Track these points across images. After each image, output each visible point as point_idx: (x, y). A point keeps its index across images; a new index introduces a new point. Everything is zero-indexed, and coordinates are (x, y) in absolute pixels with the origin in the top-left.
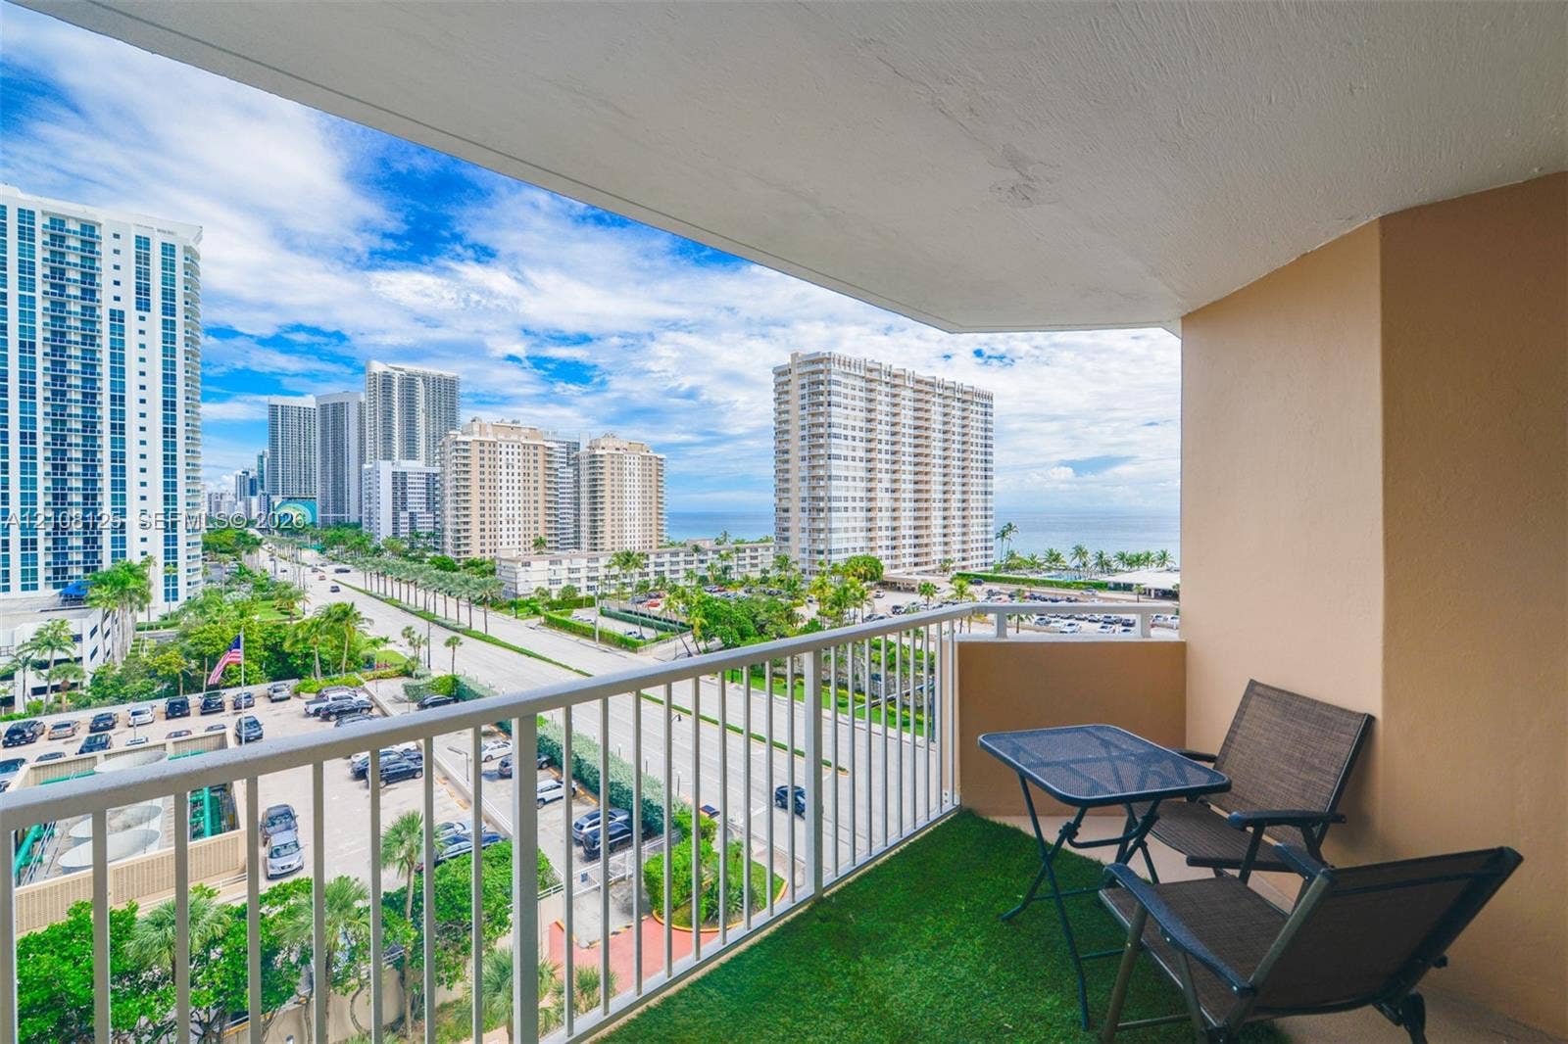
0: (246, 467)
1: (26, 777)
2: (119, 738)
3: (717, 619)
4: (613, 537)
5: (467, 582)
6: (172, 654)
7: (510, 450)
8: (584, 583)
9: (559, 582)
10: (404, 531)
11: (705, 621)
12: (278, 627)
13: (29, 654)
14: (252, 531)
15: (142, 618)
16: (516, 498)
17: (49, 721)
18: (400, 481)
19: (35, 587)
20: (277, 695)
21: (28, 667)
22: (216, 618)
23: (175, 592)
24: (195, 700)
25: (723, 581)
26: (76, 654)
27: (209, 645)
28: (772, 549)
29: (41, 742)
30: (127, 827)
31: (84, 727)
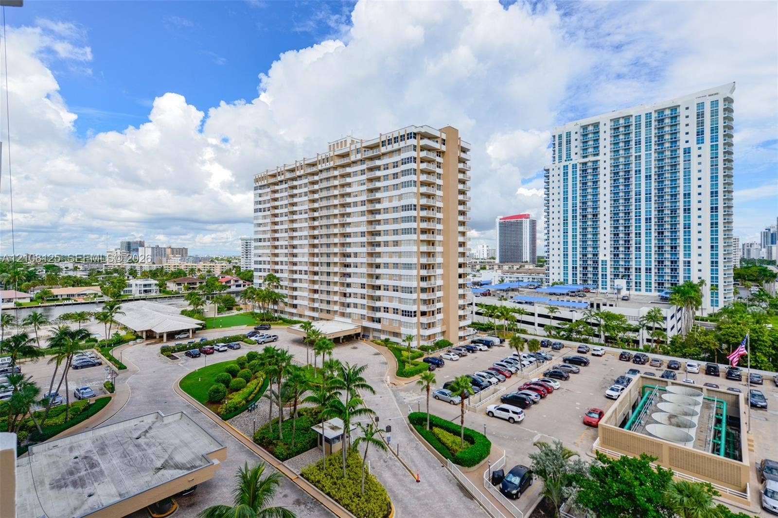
0: (768, 226)
1: (639, 380)
2: (681, 377)
6: (710, 337)
13: (645, 322)
14: (772, 268)
15: (698, 314)
17: (651, 356)
19: (650, 291)
21: (645, 328)
22: (739, 321)
23: (717, 301)
24: (723, 368)
26: (664, 326)
27: (733, 337)
29: (647, 365)
30: (679, 426)
31: (665, 365)
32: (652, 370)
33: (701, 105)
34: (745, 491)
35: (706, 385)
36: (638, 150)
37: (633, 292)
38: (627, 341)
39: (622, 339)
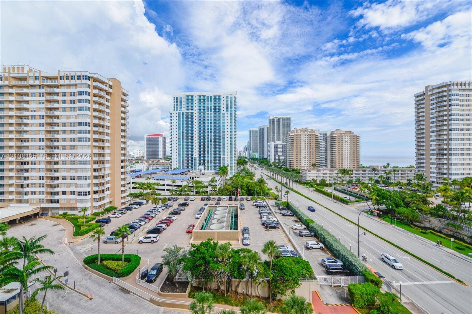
0: (245, 145)
1: (208, 208)
2: (222, 203)
3: (384, 198)
4: (339, 164)
5: (292, 175)
6: (230, 186)
7: (305, 137)
8: (328, 179)
9: (320, 177)
10: (277, 160)
11: (377, 198)
12: (249, 183)
13: (210, 183)
14: (246, 159)
15: (227, 178)
16: (307, 151)
17: (212, 197)
18: (276, 147)
19: (212, 170)
20: (248, 199)
21: (210, 185)
22: (238, 179)
23: (232, 172)
24: (233, 197)
25: (387, 182)
26: (216, 184)
27: (236, 185)
28: (413, 171)
29: (211, 201)
30: (221, 223)
31: (217, 199)
32: (212, 202)
33: (227, 97)
34: (239, 241)
35: (229, 205)
36: (208, 111)
37: (206, 171)
38: (203, 192)
39: (202, 192)
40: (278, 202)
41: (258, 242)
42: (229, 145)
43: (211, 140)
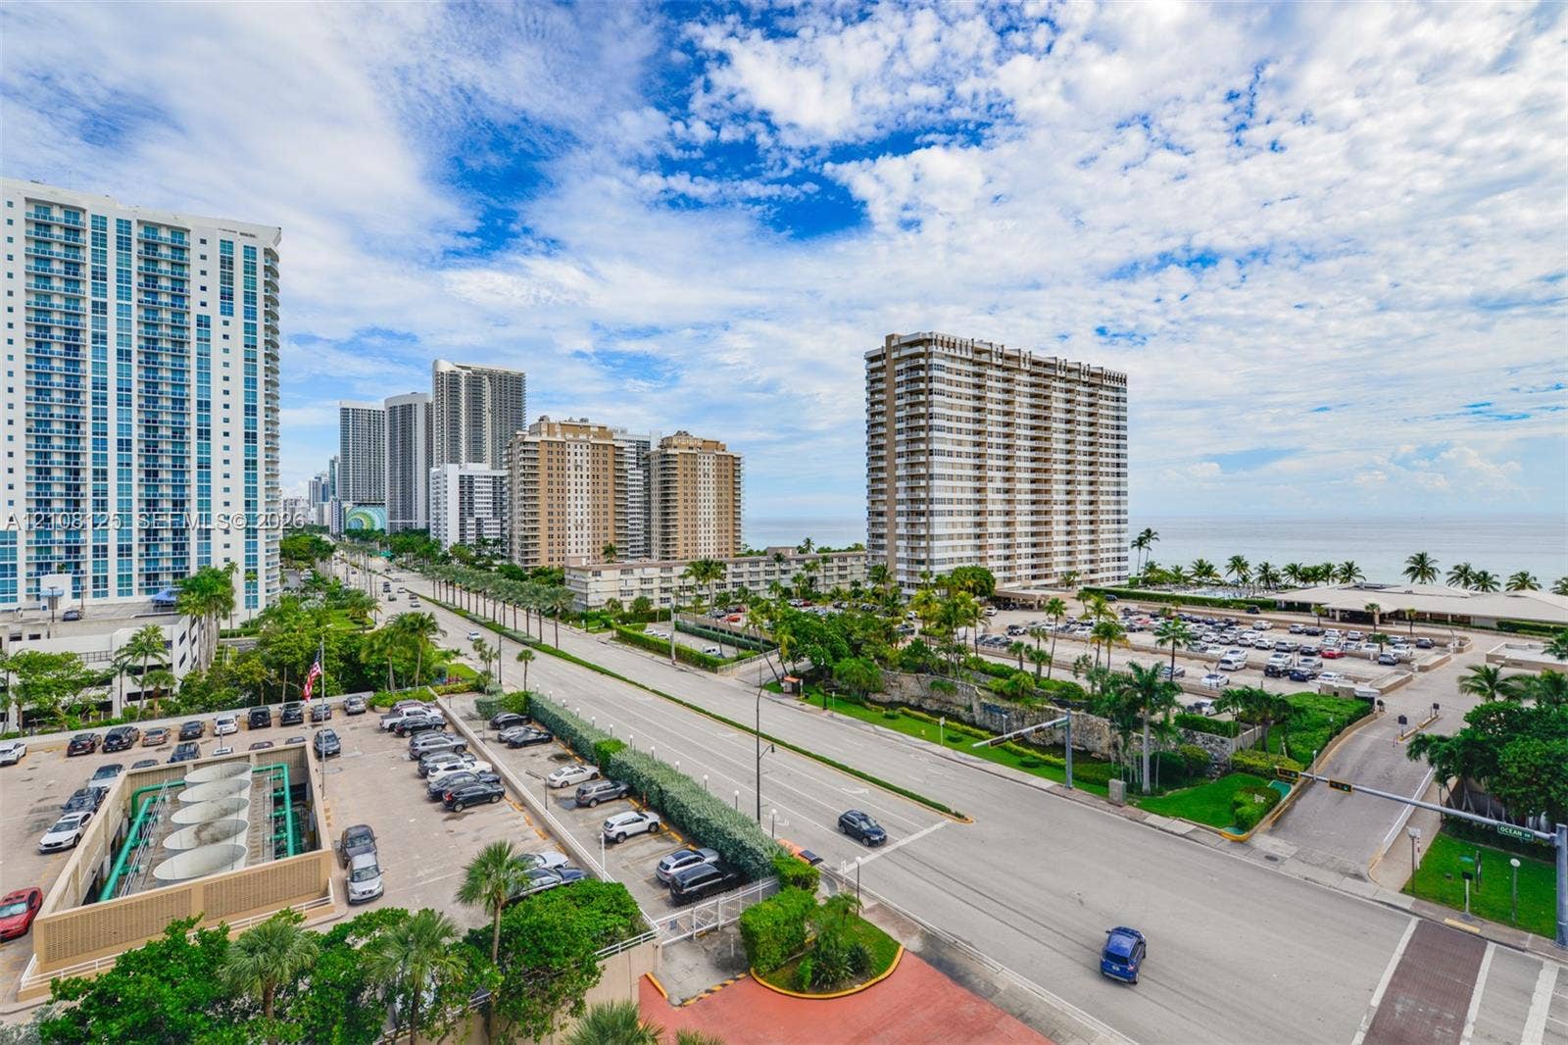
0: (319, 472)
1: (124, 783)
2: (208, 748)
3: (806, 637)
4: (686, 545)
5: (537, 592)
6: (254, 662)
7: (579, 450)
8: (657, 595)
9: (630, 592)
10: (471, 539)
11: (792, 639)
12: (352, 637)
13: (126, 659)
14: (325, 538)
15: (225, 625)
16: (586, 502)
17: (144, 727)
18: (467, 484)
19: (130, 593)
20: (354, 708)
21: (125, 672)
22: (296, 627)
23: (255, 598)
24: (275, 709)
25: (809, 595)
26: (167, 660)
27: (288, 654)
28: (862, 559)
29: (136, 748)
30: (215, 840)
31: (176, 735)
32: (150, 753)
33: (227, 245)
34: (326, 893)
35: (253, 747)
36: (100, 289)
37: (89, 600)
38: (84, 711)
39: (70, 710)
40: (489, 699)
41: (420, 873)
42: (238, 470)
43: (124, 445)
